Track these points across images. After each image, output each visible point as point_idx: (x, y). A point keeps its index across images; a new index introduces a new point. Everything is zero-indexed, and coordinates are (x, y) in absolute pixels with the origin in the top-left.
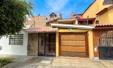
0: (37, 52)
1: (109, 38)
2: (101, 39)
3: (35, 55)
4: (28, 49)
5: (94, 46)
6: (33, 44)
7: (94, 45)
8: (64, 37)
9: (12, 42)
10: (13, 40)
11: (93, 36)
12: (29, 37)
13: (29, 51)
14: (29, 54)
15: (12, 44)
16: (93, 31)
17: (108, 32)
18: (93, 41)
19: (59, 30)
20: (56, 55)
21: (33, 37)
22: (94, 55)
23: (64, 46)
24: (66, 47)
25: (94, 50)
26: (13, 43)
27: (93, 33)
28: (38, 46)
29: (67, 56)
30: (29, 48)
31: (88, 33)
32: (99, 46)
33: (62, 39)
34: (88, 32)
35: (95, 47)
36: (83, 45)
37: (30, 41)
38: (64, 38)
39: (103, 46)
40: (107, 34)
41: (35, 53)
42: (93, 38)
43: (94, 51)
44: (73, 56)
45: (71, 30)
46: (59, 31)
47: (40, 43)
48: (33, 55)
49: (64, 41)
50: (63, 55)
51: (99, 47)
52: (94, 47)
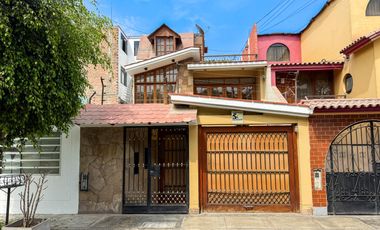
0: (120, 200)
1: (357, 145)
2: (334, 147)
3: (111, 212)
4: (81, 190)
5: (313, 170)
6: (100, 169)
7: (315, 169)
8: (217, 142)
9: (11, 164)
10: (13, 157)
11: (311, 138)
12: (86, 143)
13: (85, 195)
14: (84, 208)
15: (12, 171)
16: (310, 121)
17: (356, 126)
18: (311, 154)
19: (201, 117)
20: (190, 207)
21: (102, 142)
22: (314, 200)
23: (216, 173)
24: (223, 176)
25: (313, 183)
26: (14, 168)
27: (310, 130)
28: (121, 177)
29: (227, 211)
30: (84, 184)
31: (296, 129)
32: (329, 171)
33: (209, 150)
34: (296, 124)
35: (317, 176)
36: (282, 169)
37: (91, 159)
38: (217, 146)
39: (341, 170)
40: (354, 133)
41: (109, 201)
42: (311, 146)
43: (313, 187)
44: (248, 209)
45: (240, 116)
46: (198, 119)
47: (131, 166)
48: (103, 212)
49: (217, 155)
50: (214, 207)
51: (328, 174)
52: (314, 176)
